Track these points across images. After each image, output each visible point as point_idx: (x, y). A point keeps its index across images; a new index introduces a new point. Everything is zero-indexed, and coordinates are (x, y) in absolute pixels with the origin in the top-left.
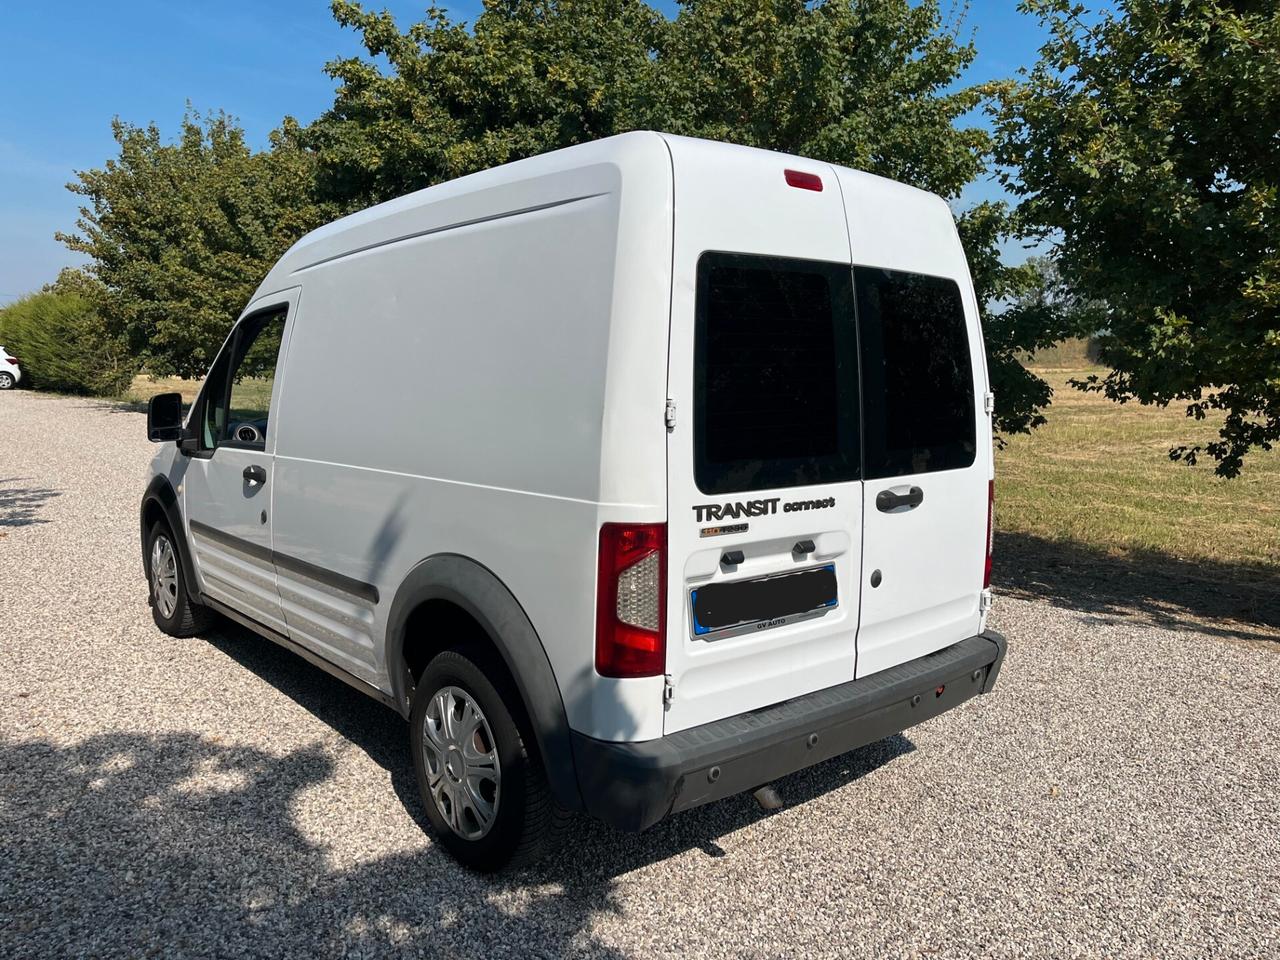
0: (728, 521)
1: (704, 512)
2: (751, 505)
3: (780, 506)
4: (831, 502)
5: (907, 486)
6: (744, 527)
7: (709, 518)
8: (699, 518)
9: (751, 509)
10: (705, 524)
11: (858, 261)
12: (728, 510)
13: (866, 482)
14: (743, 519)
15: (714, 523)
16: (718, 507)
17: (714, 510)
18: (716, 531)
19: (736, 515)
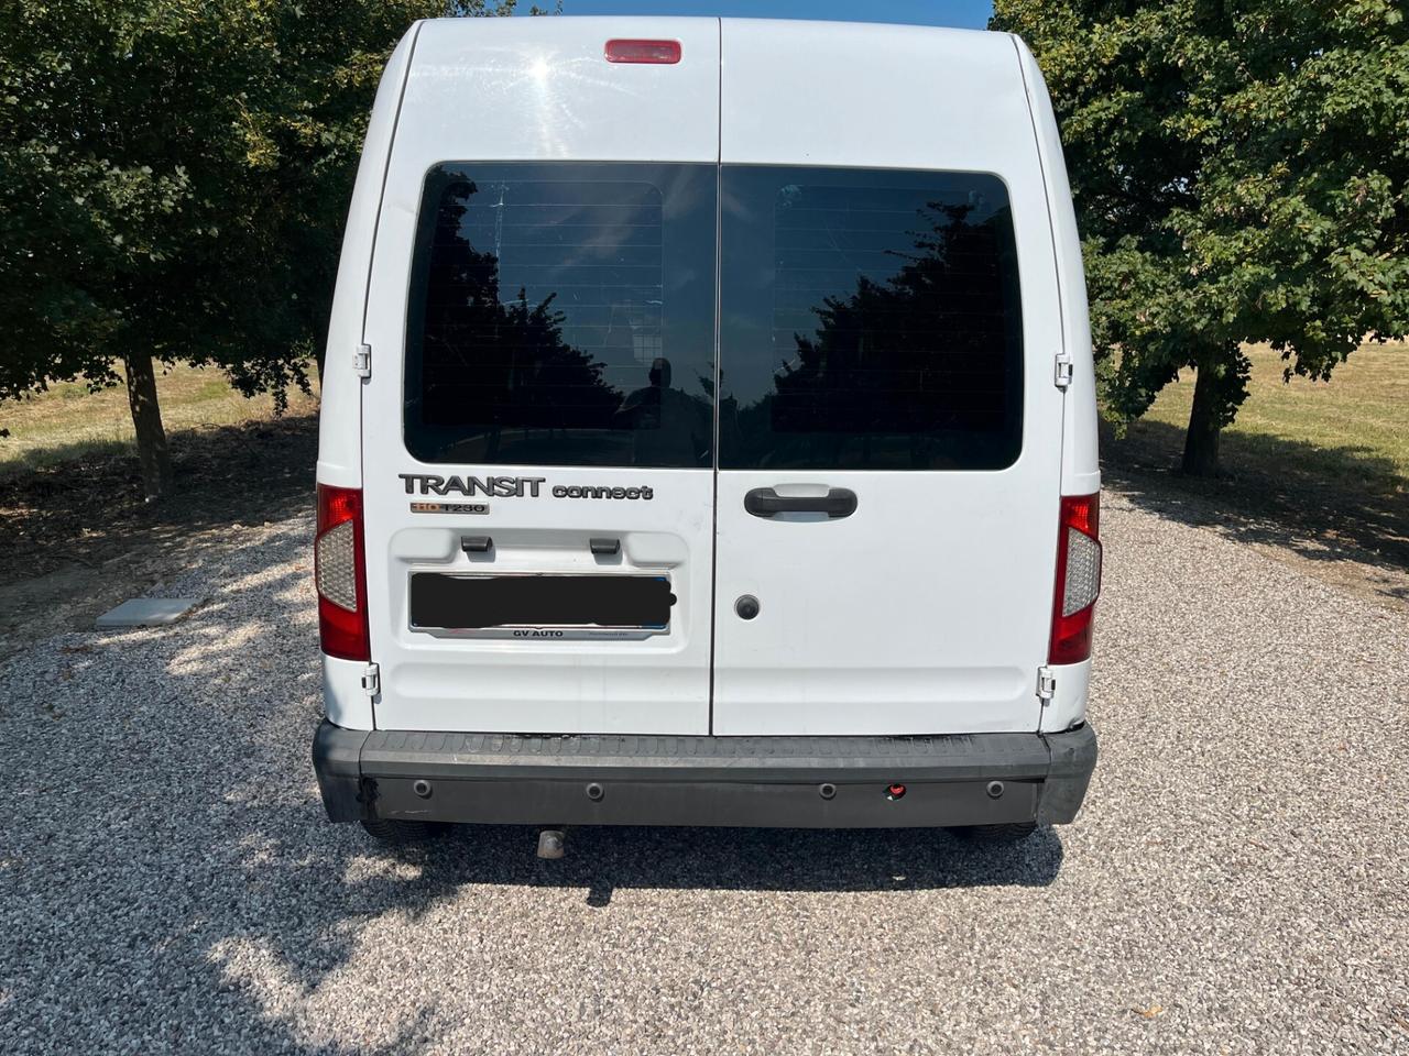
0: (455, 497)
1: (417, 483)
2: (493, 482)
3: (546, 489)
4: (647, 493)
5: (824, 486)
6: (482, 509)
7: (424, 490)
8: (410, 489)
9: (491, 487)
10: (418, 497)
11: (732, 156)
12: (455, 483)
13: (722, 473)
14: (480, 498)
15: (433, 498)
16: (440, 481)
17: (431, 482)
18: (433, 507)
19: (470, 492)
